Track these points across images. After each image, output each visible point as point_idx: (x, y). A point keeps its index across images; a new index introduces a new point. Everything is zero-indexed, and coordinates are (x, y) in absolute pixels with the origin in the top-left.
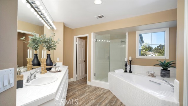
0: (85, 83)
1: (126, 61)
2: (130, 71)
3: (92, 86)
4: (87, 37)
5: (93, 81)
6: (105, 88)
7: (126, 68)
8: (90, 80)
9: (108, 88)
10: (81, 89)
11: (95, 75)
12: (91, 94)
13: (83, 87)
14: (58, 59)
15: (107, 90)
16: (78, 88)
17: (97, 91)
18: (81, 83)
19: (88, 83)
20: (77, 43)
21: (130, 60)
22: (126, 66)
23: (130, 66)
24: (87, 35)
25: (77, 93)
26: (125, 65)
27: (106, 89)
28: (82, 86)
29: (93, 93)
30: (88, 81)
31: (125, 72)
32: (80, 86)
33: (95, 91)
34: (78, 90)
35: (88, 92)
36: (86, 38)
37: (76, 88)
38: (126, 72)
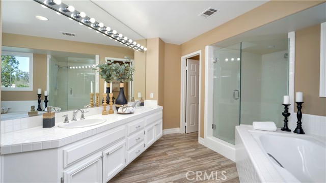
0: (195, 140)
1: (286, 102)
2: (300, 130)
3: (206, 147)
4: (199, 56)
5: (208, 138)
6: (229, 158)
7: (286, 121)
8: (203, 136)
9: (233, 159)
10: (183, 149)
11: (214, 127)
12: (192, 161)
13: (189, 146)
14: (152, 95)
15: (230, 163)
16: (177, 146)
17: (207, 158)
18: (190, 138)
19: (201, 141)
20: (187, 68)
21: (299, 100)
22: (286, 114)
23: (299, 117)
24: (199, 52)
25: (170, 154)
26: (283, 114)
27: (229, 160)
28: (187, 143)
29: (195, 161)
30: (201, 136)
31: (283, 129)
32: (184, 144)
33: (204, 159)
34: (174, 149)
35: (189, 157)
36: (196, 58)
37: (175, 145)
38: (285, 129)
